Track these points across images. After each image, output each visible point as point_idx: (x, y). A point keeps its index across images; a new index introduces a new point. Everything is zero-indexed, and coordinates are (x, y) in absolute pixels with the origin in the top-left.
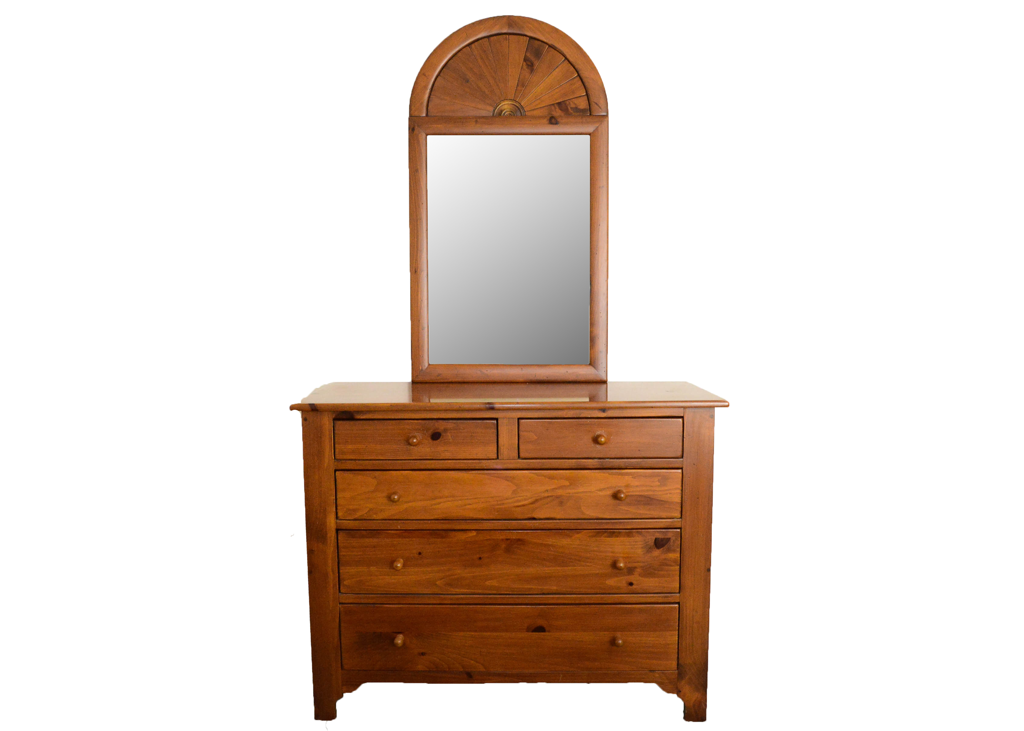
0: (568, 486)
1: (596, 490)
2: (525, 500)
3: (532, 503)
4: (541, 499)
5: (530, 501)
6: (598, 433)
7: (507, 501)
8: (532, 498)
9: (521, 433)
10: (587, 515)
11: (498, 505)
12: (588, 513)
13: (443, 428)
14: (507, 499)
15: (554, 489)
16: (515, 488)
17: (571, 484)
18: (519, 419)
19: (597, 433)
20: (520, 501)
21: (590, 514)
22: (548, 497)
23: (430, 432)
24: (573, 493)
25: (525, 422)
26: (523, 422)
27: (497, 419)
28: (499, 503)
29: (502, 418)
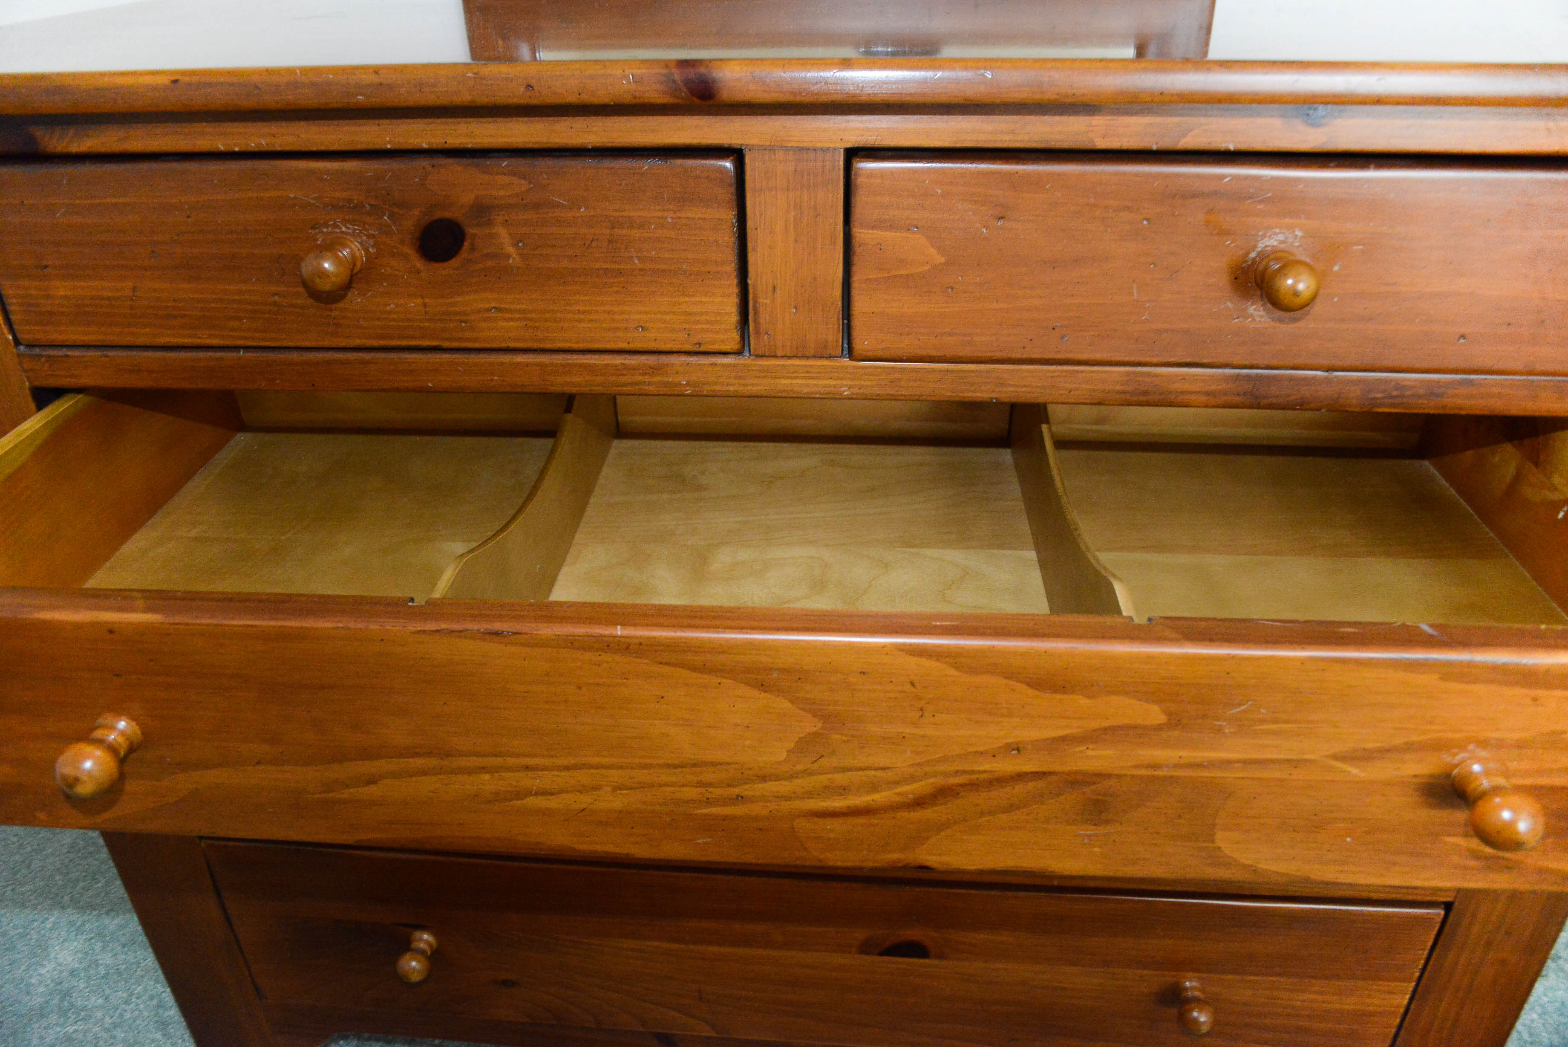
0: (1159, 728)
1: (1336, 757)
2: (874, 787)
3: (919, 803)
4: (974, 786)
5: (910, 790)
6: (1271, 241)
7: (760, 785)
8: (912, 779)
9: (860, 233)
10: (1245, 867)
11: (709, 802)
12: (1246, 858)
13: (468, 198)
14: (764, 778)
15: (1064, 739)
16: (811, 725)
17: (1175, 722)
18: (853, 154)
19: (1261, 246)
20: (844, 790)
21: (1260, 866)
22: (1020, 777)
23: (412, 220)
24: (1177, 766)
25: (882, 173)
26: (872, 174)
27: (737, 154)
28: (717, 792)
29: (763, 148)
